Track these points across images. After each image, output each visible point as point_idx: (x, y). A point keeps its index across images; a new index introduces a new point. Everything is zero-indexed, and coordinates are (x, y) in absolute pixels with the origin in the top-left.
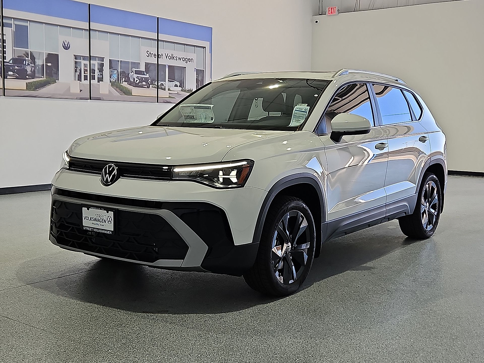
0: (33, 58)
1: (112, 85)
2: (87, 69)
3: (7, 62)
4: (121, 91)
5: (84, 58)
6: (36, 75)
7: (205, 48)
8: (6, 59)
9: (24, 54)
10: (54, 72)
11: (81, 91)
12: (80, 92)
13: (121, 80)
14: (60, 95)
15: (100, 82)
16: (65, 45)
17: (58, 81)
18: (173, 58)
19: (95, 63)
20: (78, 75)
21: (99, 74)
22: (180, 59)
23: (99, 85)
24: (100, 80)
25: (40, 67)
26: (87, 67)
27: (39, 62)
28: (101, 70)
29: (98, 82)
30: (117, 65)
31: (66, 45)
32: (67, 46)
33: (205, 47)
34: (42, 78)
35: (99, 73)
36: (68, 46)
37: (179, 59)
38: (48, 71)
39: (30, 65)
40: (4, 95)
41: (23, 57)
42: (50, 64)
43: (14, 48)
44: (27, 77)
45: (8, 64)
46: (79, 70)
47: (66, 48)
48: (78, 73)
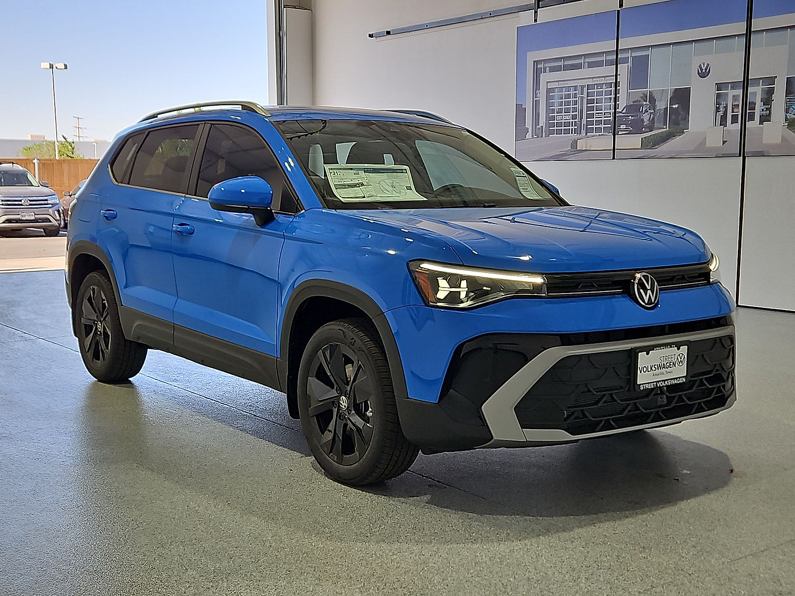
0: (653, 100)
1: (789, 126)
2: (738, 104)
3: (620, 112)
5: (734, 85)
6: (656, 125)
8: (618, 109)
9: (641, 97)
10: (682, 118)
11: (724, 142)
12: (723, 144)
14: (690, 152)
15: (764, 123)
17: (687, 130)
19: (756, 92)
20: (721, 116)
21: (763, 110)
23: (762, 128)
24: (765, 119)
25: (662, 112)
26: (738, 101)
27: (661, 105)
28: (767, 101)
29: (761, 122)
31: (704, 71)
32: (706, 71)
34: (663, 128)
35: (763, 108)
36: (708, 71)
38: (673, 117)
39: (647, 112)
40: (614, 158)
41: (640, 101)
42: (677, 106)
43: (629, 91)
44: (644, 129)
45: (621, 114)
46: (724, 107)
47: (703, 74)
48: (721, 113)
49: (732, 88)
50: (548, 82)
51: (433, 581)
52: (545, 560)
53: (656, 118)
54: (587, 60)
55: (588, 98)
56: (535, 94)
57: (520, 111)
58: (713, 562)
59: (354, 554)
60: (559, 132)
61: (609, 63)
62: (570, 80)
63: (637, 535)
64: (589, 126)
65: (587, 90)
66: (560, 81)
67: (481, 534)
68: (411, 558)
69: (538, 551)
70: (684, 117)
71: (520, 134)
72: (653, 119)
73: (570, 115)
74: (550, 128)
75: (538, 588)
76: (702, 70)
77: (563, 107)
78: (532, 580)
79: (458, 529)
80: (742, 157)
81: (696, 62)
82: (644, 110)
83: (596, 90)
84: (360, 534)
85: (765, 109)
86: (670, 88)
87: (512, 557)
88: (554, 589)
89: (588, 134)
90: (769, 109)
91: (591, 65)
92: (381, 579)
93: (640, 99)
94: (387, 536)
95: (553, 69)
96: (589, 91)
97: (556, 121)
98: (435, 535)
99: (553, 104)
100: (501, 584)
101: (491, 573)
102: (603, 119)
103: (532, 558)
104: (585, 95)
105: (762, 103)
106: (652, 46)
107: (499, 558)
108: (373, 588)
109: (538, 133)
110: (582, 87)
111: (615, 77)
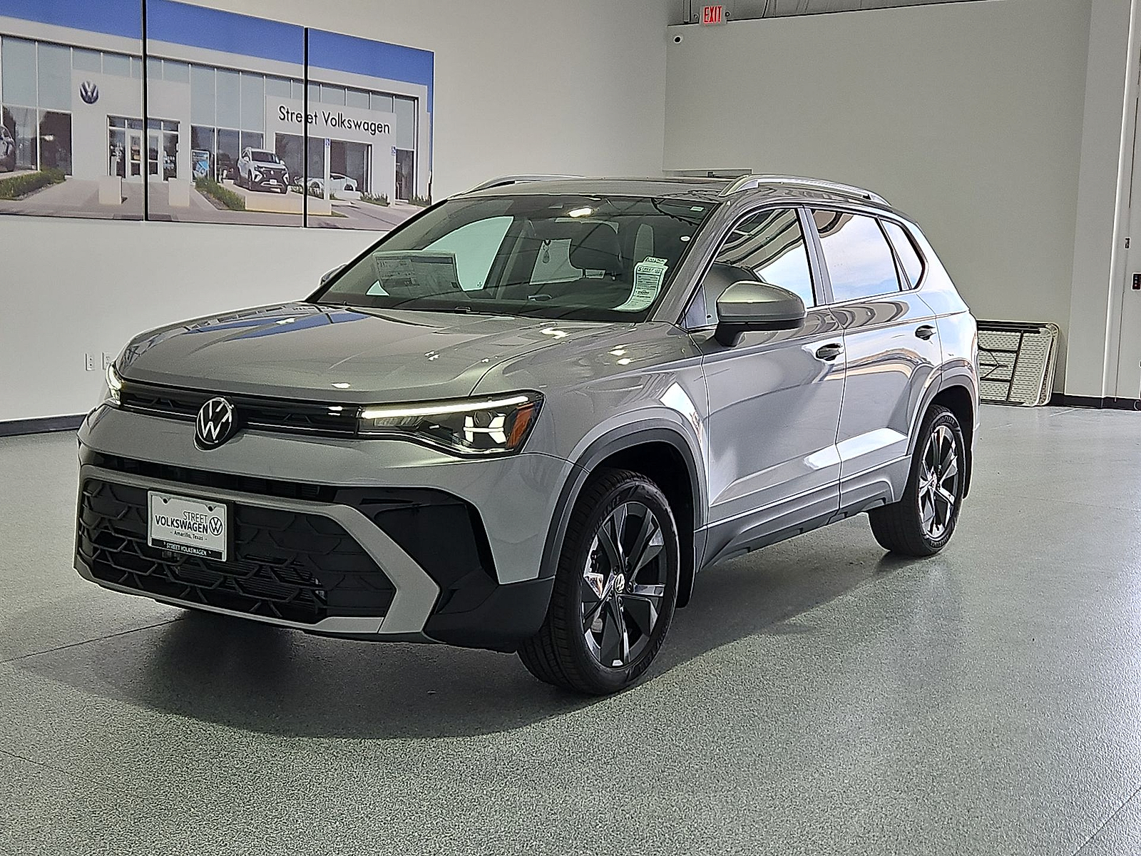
0: (11, 125)
1: (198, 187)
2: (138, 149)
4: (218, 199)
5: (133, 123)
6: (19, 163)
7: (416, 101)
10: (61, 157)
11: (123, 200)
12: (122, 202)
13: (218, 175)
14: (74, 209)
15: (169, 179)
16: (86, 93)
17: (70, 177)
18: (342, 123)
19: (158, 136)
20: (118, 162)
21: (167, 162)
22: (359, 127)
23: (167, 187)
24: (170, 174)
25: (28, 143)
26: (139, 146)
28: (172, 151)
29: (166, 179)
30: (210, 140)
31: (89, 94)
32: (93, 94)
33: (417, 99)
34: (32, 169)
35: (166, 159)
36: (95, 94)
37: (356, 126)
38: (47, 154)
42: (51, 138)
46: (120, 151)
47: (90, 98)
48: (117, 158)
49: (131, 126)
70: (63, 155)
86: (41, 111)
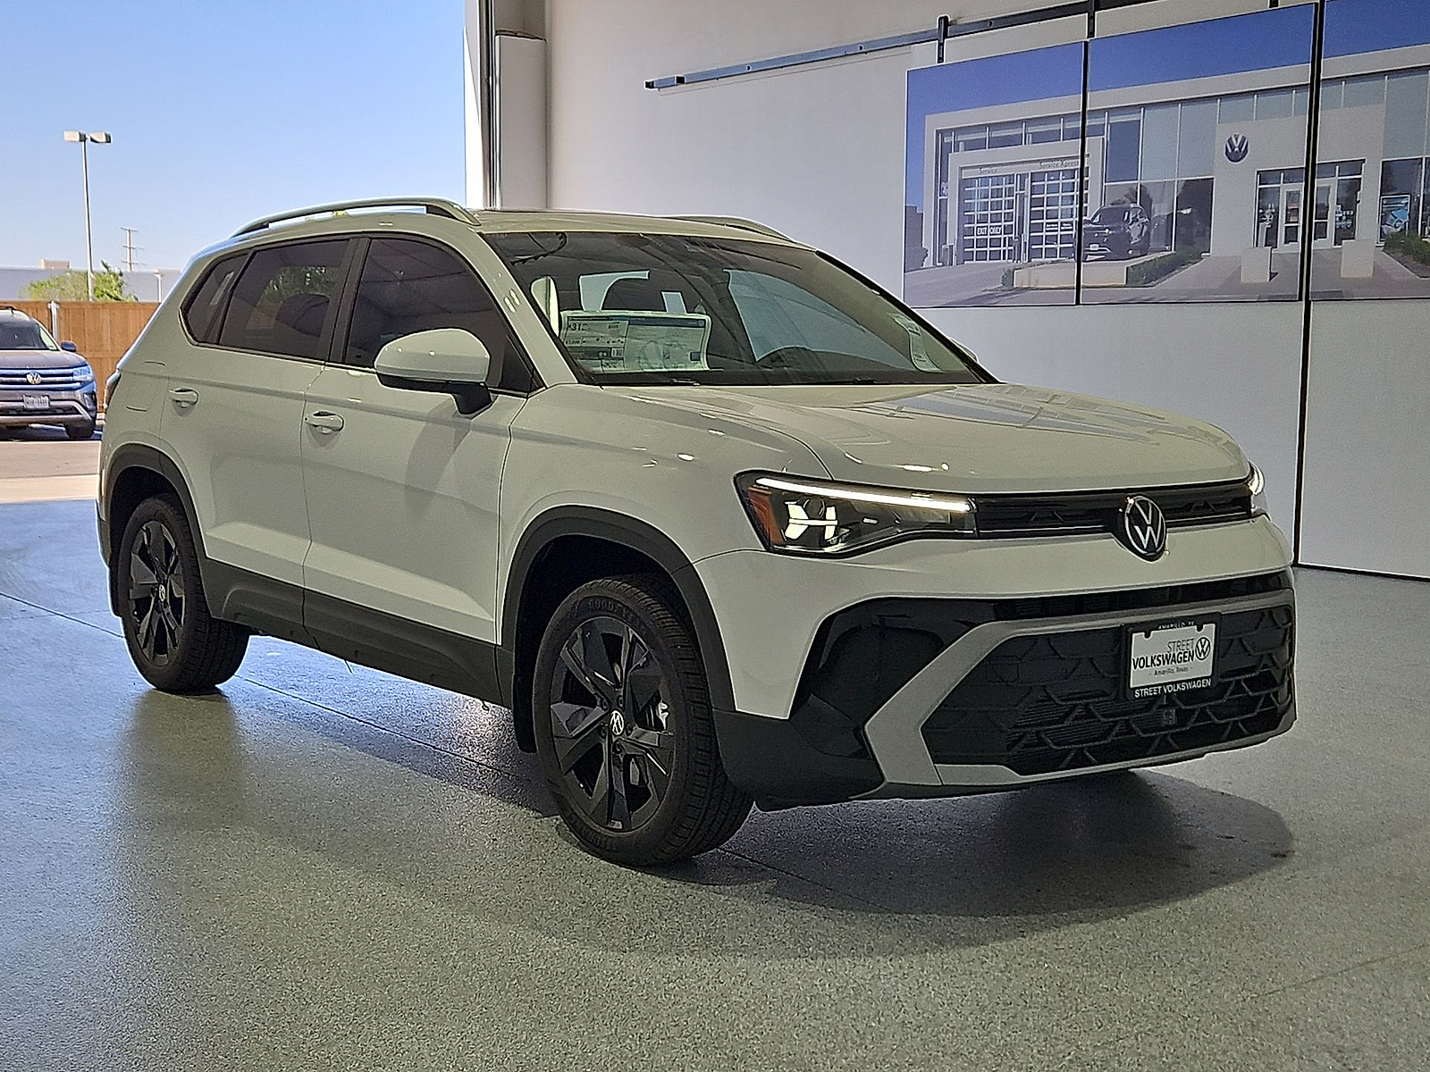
0: (1146, 201)
1: (1386, 247)
2: (1296, 207)
3: (1089, 222)
5: (1290, 175)
6: (1153, 244)
8: (1086, 215)
9: (1126, 196)
10: (1199, 232)
11: (1272, 275)
12: (1270, 279)
13: (1423, 226)
14: (1210, 292)
15: (1344, 241)
16: (1233, 150)
17: (1207, 254)
19: (1329, 186)
20: (1267, 229)
21: (1340, 218)
23: (1339, 250)
24: (1345, 233)
25: (1163, 221)
26: (1298, 202)
27: (1161, 209)
28: (1349, 201)
29: (1338, 241)
31: (1237, 149)
32: (1240, 149)
34: (1166, 251)
35: (1341, 215)
36: (1243, 149)
38: (1183, 230)
39: (1138, 220)
40: (1078, 303)
41: (1124, 203)
42: (1189, 211)
43: (1104, 184)
44: (1130, 252)
45: (1090, 225)
46: (1272, 213)
47: (1236, 154)
48: (1267, 224)
49: (1286, 180)
50: (961, 169)
51: (737, 1025)
52: (933, 992)
53: (1152, 233)
54: (1031, 130)
55: (1033, 196)
56: (939, 190)
57: (913, 219)
58: (1227, 998)
59: (601, 981)
60: (981, 256)
61: (1070, 135)
62: (1002, 165)
63: (1097, 952)
64: (1033, 247)
65: (1032, 182)
66: (985, 166)
67: (824, 949)
68: (699, 987)
69: (922, 977)
70: (1201, 230)
71: (913, 259)
72: (1148, 233)
73: (1000, 226)
74: (966, 250)
75: (919, 1039)
76: (1233, 147)
77: (989, 212)
78: (909, 1025)
79: (784, 940)
80: (1304, 302)
81: (1224, 134)
82: (1131, 217)
83: (1046, 183)
84: (611, 947)
85: (1344, 218)
86: (1179, 179)
87: (877, 987)
88: (946, 1040)
89: (1033, 260)
90: (1352, 218)
91: (1038, 138)
92: (647, 1022)
93: (1124, 199)
94: (660, 950)
95: (970, 146)
96: (1034, 184)
97: (975, 237)
98: (743, 949)
99: (970, 208)
100: (855, 1032)
101: (839, 1013)
102: (1059, 233)
103: (910, 988)
104: (1027, 191)
105: (1340, 206)
106: (1145, 106)
107: (853, 988)
108: (631, 1037)
109: (944, 258)
110: (1023, 177)
111: (1079, 160)
